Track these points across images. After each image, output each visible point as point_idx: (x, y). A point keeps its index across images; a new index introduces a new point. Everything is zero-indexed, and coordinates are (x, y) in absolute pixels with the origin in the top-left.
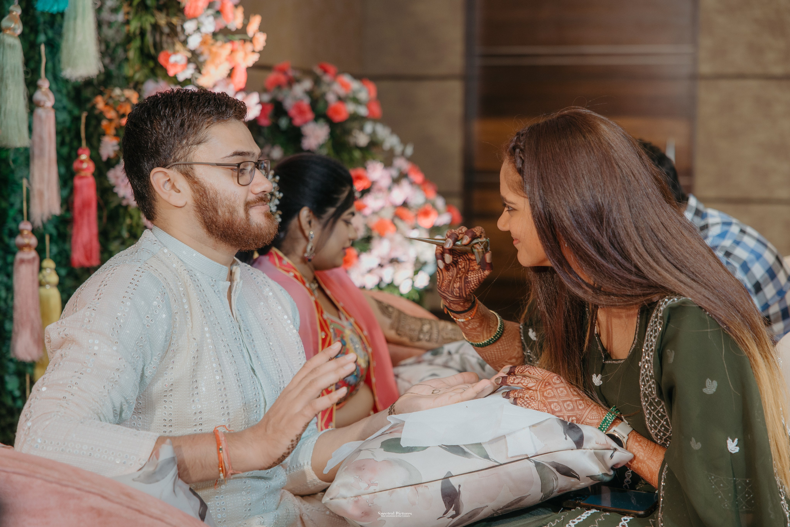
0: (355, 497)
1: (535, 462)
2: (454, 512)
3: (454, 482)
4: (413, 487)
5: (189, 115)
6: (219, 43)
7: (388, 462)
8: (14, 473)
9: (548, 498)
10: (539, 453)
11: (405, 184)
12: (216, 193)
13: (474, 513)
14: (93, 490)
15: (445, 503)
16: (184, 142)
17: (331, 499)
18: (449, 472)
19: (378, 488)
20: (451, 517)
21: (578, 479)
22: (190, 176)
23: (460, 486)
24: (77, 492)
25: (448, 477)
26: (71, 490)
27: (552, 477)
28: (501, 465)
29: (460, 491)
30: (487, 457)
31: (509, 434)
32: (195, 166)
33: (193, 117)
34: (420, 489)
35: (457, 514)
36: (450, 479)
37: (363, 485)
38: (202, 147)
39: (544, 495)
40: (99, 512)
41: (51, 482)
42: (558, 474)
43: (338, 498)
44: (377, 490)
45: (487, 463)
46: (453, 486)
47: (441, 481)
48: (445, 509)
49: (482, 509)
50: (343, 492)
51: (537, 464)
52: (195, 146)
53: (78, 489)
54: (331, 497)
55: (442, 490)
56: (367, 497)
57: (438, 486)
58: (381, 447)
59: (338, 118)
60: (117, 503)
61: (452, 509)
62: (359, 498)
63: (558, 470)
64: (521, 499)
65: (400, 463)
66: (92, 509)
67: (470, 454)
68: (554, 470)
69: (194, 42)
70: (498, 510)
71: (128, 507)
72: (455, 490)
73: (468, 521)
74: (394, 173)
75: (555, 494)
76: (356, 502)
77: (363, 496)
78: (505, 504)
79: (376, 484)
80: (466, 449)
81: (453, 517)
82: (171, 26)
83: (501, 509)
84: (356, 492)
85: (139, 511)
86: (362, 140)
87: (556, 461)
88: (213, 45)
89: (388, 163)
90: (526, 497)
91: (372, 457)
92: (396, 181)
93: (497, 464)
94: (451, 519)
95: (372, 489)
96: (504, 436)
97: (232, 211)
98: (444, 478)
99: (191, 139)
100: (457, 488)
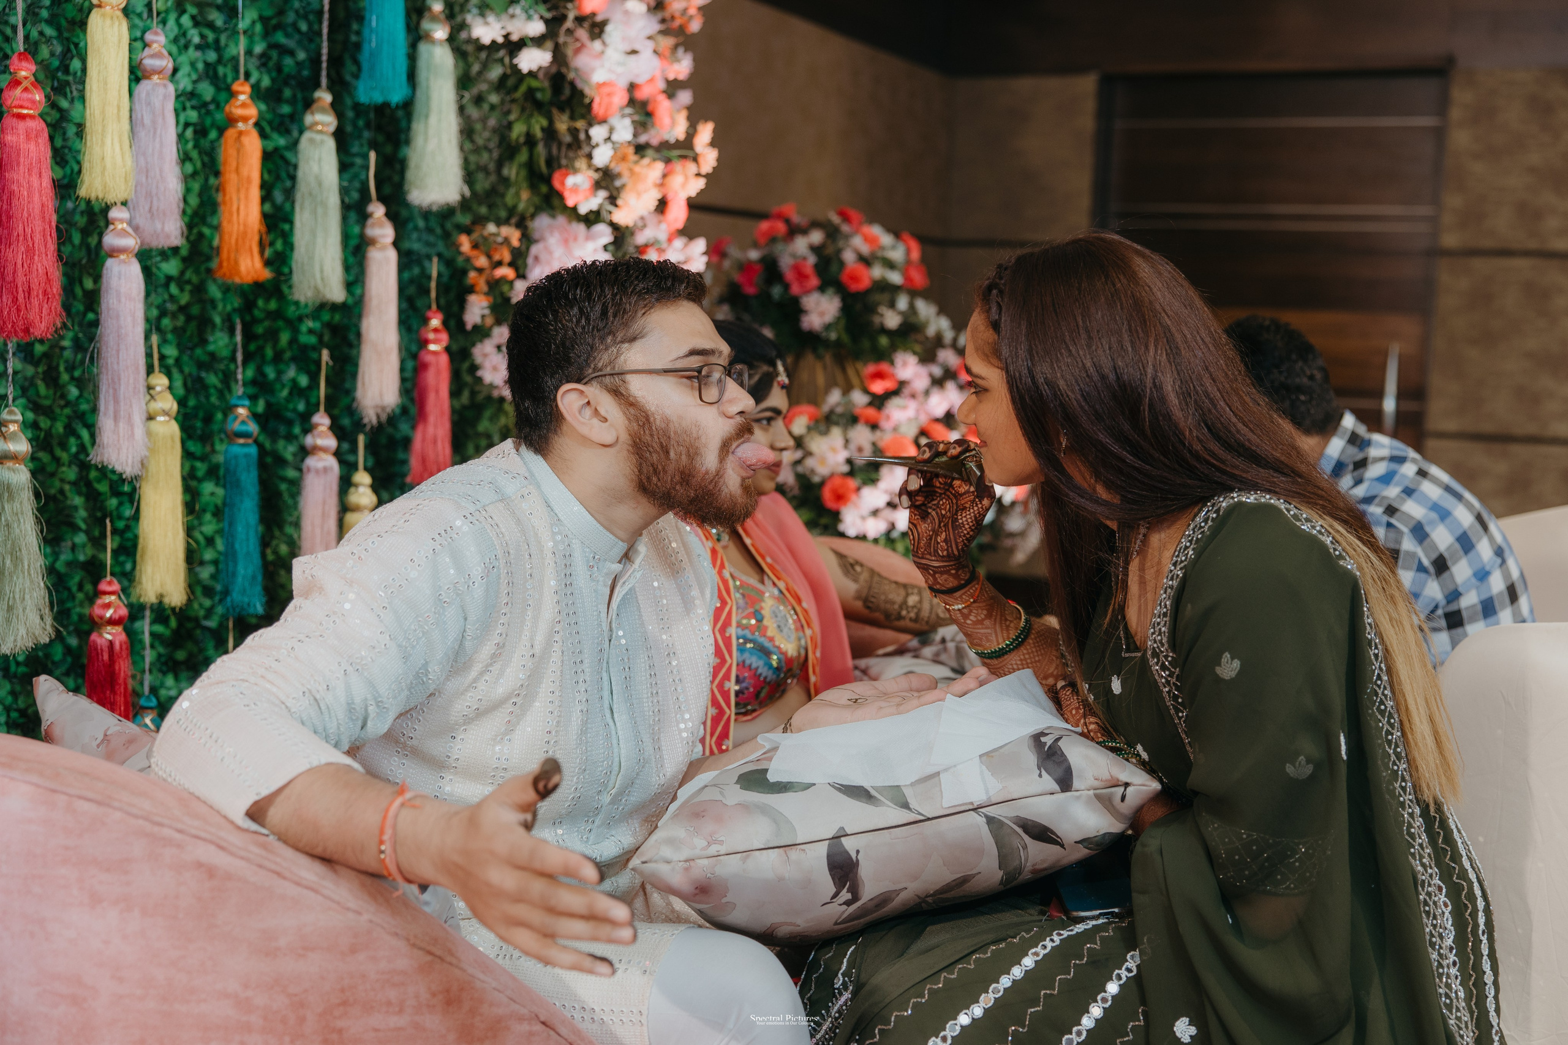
0: (686, 861)
1: (987, 817)
2: (849, 896)
3: (849, 844)
4: (781, 849)
5: (614, 295)
6: (646, 161)
7: (745, 807)
8: (80, 797)
9: (1015, 883)
10: (994, 800)
11: (950, 386)
12: (667, 421)
13: (883, 899)
14: (203, 834)
15: (833, 879)
16: (609, 339)
17: (644, 863)
18: (842, 828)
19: (723, 849)
20: (844, 903)
21: (1062, 846)
22: (622, 394)
23: (858, 852)
24: (178, 836)
25: (839, 837)
26: (167, 832)
27: (1016, 842)
28: (929, 819)
29: (858, 860)
30: (906, 806)
31: (946, 770)
32: (629, 378)
33: (621, 299)
34: (794, 854)
35: (855, 898)
36: (843, 839)
37: (700, 843)
38: (638, 345)
39: (1005, 874)
40: (211, 872)
41: (136, 817)
42: (1027, 839)
43: (656, 861)
44: (722, 852)
45: (905, 816)
46: (847, 852)
47: (827, 842)
48: (834, 890)
49: (897, 892)
50: (667, 852)
51: (990, 820)
52: (626, 345)
53: (180, 831)
54: (644, 859)
55: (829, 856)
56: (705, 862)
57: (822, 850)
58: (737, 783)
59: (854, 287)
60: (242, 858)
61: (845, 890)
62: (692, 863)
63: (1026, 831)
64: (964, 880)
65: (765, 810)
66: (199, 865)
67: (878, 800)
68: (1020, 831)
69: (602, 156)
70: (927, 896)
71: (260, 866)
72: (850, 858)
73: (875, 912)
74: (937, 371)
75: (1026, 875)
76: (687, 869)
77: (698, 861)
78: (938, 887)
79: (721, 843)
80: (873, 792)
81: (848, 903)
82: (574, 132)
83: (931, 895)
84: (685, 853)
85: (278, 874)
86: (892, 320)
87: (1023, 814)
88: (636, 162)
89: (927, 357)
90: (973, 876)
91: (719, 797)
92: (938, 383)
93: (922, 818)
94: (845, 907)
95: (714, 849)
96: (938, 774)
97: (693, 453)
98: (833, 838)
99: (620, 336)
100: (854, 855)
